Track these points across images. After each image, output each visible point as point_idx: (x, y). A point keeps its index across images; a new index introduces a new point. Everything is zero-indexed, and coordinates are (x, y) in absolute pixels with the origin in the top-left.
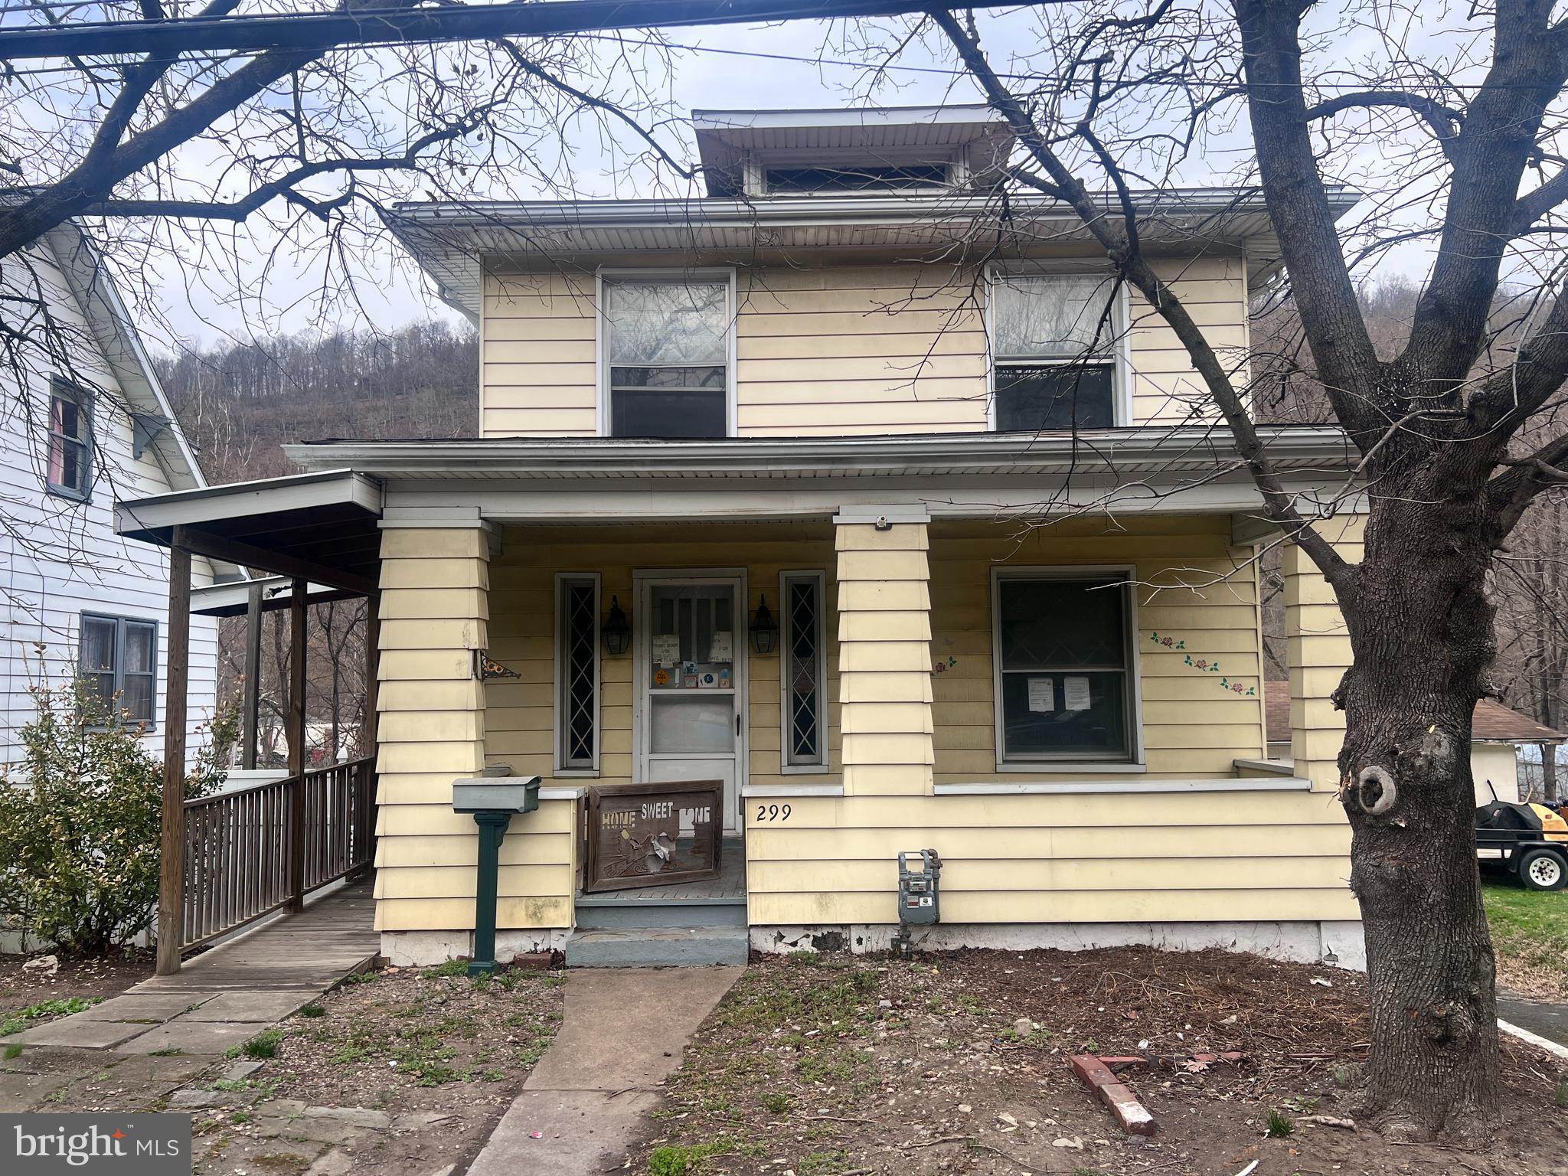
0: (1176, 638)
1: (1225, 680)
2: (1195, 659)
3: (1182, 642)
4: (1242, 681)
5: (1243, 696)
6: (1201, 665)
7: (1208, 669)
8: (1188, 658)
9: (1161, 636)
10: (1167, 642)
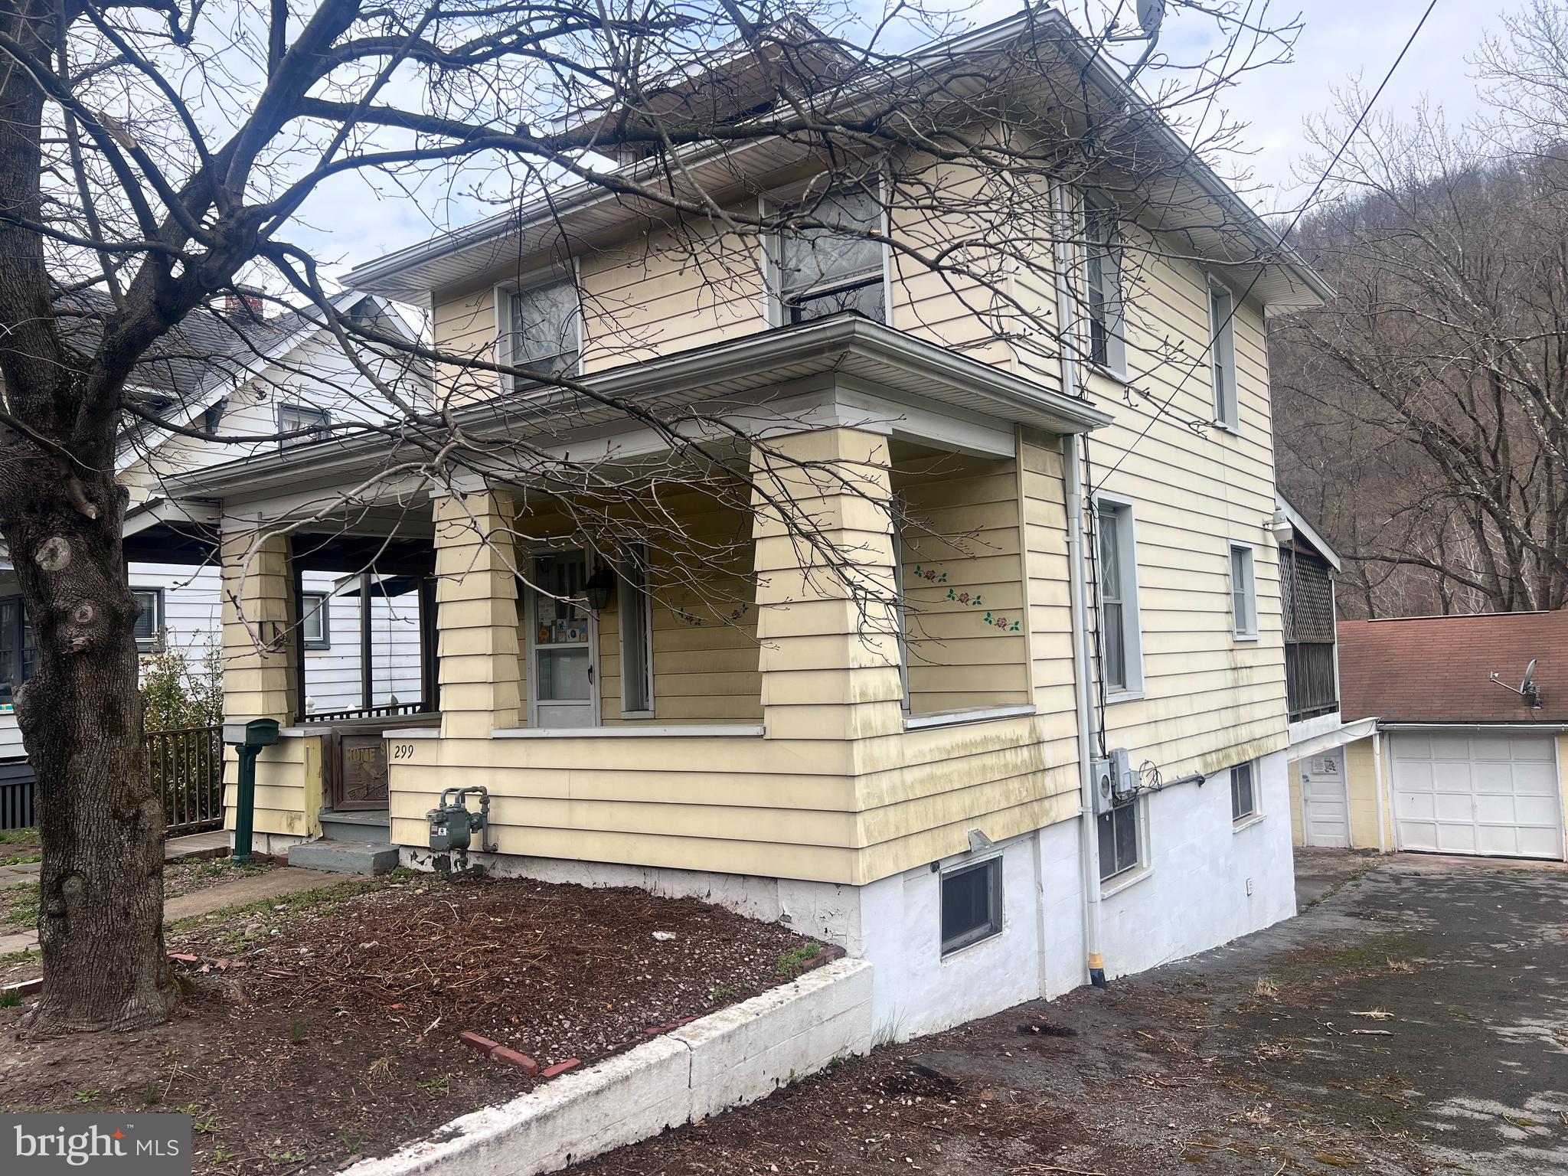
0: (939, 570)
1: (989, 615)
2: (958, 592)
3: (944, 575)
4: (1005, 615)
5: (1008, 633)
6: (964, 599)
7: (970, 603)
8: (951, 591)
9: (925, 569)
10: (930, 576)
